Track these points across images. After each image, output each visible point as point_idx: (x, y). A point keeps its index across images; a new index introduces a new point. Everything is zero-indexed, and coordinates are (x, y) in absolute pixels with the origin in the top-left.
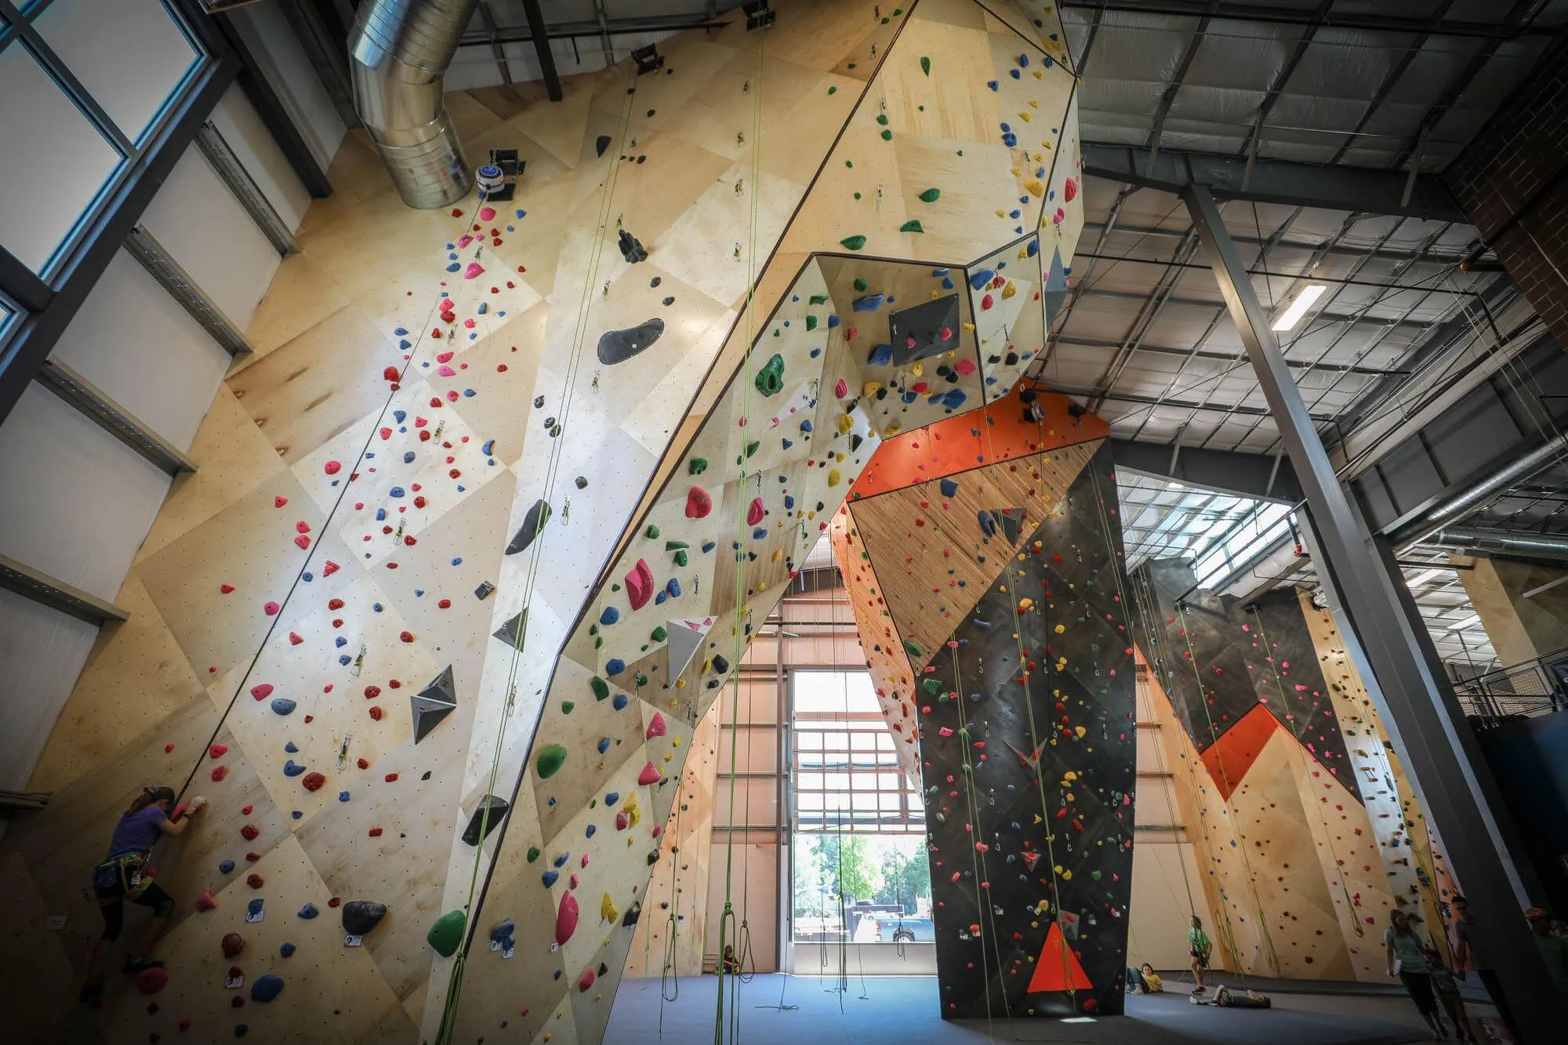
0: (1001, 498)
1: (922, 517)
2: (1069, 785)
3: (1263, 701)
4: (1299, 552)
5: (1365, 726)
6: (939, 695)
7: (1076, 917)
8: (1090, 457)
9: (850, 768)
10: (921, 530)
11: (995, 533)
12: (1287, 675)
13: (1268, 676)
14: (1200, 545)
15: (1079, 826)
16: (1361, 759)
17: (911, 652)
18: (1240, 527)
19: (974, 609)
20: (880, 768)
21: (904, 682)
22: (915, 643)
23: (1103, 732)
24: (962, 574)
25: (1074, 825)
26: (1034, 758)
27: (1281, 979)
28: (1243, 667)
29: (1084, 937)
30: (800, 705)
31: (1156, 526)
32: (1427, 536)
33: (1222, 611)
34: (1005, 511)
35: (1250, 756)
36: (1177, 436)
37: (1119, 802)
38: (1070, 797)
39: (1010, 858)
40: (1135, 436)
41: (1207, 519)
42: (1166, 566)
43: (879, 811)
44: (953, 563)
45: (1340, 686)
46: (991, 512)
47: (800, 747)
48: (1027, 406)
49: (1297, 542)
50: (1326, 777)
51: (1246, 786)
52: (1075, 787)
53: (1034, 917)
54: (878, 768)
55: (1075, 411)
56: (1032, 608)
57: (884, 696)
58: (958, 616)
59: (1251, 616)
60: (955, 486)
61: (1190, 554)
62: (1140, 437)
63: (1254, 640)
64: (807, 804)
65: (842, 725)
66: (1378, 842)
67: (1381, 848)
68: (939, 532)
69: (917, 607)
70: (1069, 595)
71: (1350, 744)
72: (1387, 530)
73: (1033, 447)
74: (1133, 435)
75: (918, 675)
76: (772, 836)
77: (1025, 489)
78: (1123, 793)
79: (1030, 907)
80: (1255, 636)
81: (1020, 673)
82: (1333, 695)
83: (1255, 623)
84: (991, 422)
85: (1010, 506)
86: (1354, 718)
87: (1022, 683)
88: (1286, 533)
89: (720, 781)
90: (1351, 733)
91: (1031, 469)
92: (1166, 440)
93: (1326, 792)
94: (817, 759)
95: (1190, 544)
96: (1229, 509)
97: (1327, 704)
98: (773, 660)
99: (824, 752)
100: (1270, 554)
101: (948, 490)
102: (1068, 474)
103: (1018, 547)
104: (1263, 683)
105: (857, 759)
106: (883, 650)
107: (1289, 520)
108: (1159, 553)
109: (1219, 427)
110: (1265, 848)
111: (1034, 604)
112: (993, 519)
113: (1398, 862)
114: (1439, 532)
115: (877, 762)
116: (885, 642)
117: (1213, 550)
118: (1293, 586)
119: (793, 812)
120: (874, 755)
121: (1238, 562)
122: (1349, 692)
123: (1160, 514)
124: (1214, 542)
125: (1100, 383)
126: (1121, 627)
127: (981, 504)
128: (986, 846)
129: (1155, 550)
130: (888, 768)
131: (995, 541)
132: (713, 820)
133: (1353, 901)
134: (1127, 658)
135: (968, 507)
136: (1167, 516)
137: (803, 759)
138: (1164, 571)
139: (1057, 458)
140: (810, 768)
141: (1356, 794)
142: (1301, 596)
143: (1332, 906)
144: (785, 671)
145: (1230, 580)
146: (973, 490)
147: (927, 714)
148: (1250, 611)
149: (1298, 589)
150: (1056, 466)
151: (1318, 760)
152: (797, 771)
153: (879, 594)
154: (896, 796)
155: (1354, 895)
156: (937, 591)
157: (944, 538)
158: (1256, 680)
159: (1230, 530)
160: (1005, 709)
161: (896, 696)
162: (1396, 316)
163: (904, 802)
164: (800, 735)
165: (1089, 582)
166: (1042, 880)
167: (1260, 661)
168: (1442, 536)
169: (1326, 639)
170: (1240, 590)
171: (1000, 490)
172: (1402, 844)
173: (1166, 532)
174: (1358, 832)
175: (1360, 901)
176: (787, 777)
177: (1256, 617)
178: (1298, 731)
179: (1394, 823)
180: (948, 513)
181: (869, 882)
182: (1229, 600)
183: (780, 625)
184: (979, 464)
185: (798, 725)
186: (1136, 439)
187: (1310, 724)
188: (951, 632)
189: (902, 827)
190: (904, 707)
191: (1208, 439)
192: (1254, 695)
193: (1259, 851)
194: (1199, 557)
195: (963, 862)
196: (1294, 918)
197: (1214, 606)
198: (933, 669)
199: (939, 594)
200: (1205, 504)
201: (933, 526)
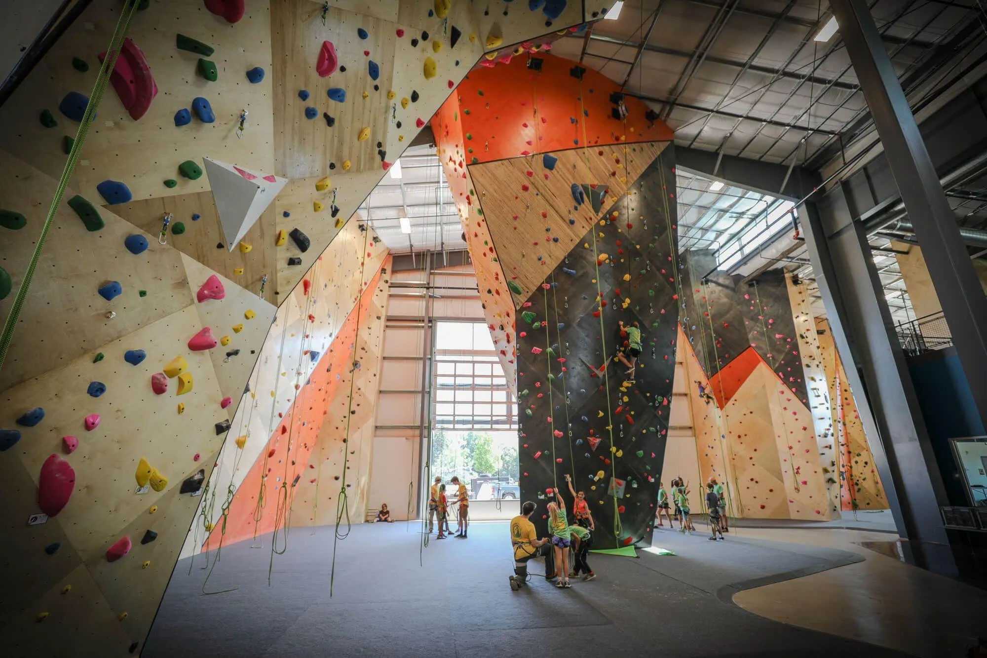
0: (590, 176)
1: (527, 183)
2: (625, 390)
3: (753, 345)
4: (797, 237)
5: (816, 362)
6: (534, 323)
7: (623, 483)
8: (659, 153)
9: (473, 387)
10: (525, 194)
11: (583, 202)
12: (771, 328)
13: (758, 329)
14: (723, 239)
15: (630, 419)
16: (812, 382)
17: (514, 290)
18: (754, 223)
19: (564, 261)
20: (494, 387)
21: (508, 315)
22: (517, 284)
23: (653, 353)
24: (556, 233)
25: (627, 419)
26: (603, 370)
27: (743, 519)
28: (742, 323)
29: (628, 496)
30: (440, 344)
31: (695, 224)
32: (889, 223)
33: (732, 285)
34: (593, 186)
35: (740, 381)
36: (721, 145)
37: (660, 403)
38: (626, 399)
39: (579, 441)
40: (692, 143)
41: (732, 217)
42: (698, 255)
43: (492, 416)
44: (549, 223)
45: (804, 335)
46: (582, 185)
47: (439, 373)
48: (615, 106)
49: (797, 228)
50: (789, 394)
51: (736, 400)
52: (630, 392)
53: (594, 483)
54: (493, 388)
55: (651, 116)
56: (607, 261)
57: (494, 330)
58: (551, 265)
59: (752, 289)
60: (555, 160)
61: (715, 246)
62: (695, 145)
63: (751, 305)
64: (442, 410)
65: (469, 358)
66: (817, 435)
67: (818, 438)
68: (539, 197)
69: (521, 257)
70: (637, 253)
71: (807, 372)
72: (863, 217)
73: (617, 139)
74: (690, 142)
75: (518, 308)
76: (417, 432)
77: (609, 171)
78: (663, 396)
79: (591, 476)
80: (753, 302)
81: (595, 308)
82: (800, 341)
83: (754, 294)
84: (586, 114)
85: (596, 182)
86: (811, 357)
87: (597, 316)
88: (790, 224)
89: (381, 395)
90: (808, 366)
91: (615, 155)
92: (713, 148)
93: (787, 404)
94: (450, 381)
95: (717, 238)
96: (748, 210)
97: (796, 347)
98: (422, 313)
99: (455, 376)
100: (772, 242)
101: (549, 164)
102: (641, 164)
103: (601, 215)
104: (754, 334)
105: (478, 381)
106: (494, 292)
107: (792, 213)
108: (694, 245)
109: (754, 138)
110: (743, 439)
111: (609, 258)
112: (583, 191)
113: (826, 447)
114: (898, 221)
115: (492, 384)
116: (494, 285)
117: (732, 242)
118: (782, 268)
119: (432, 416)
120: (490, 379)
121: (747, 250)
122: (809, 340)
123: (699, 213)
124: (733, 236)
125: (672, 91)
126: (671, 279)
127: (574, 178)
128: (561, 433)
129: (693, 241)
130: (498, 387)
131: (583, 209)
132: (376, 421)
133: (796, 471)
134: (673, 302)
135: (565, 180)
136: (704, 215)
137: (440, 381)
138: (696, 258)
139: (634, 150)
140: (445, 387)
141: (807, 405)
142: (787, 275)
143: (782, 474)
144: (430, 321)
145: (741, 264)
146: (569, 166)
147: (523, 337)
148: (751, 285)
149: (785, 271)
150: (634, 157)
151: (785, 383)
152: (436, 389)
153: (491, 244)
154: (504, 406)
155: (797, 467)
156: (536, 244)
157: (543, 201)
158: (750, 331)
159: (746, 226)
160: (583, 334)
161: (502, 328)
162: (908, 36)
163: (509, 410)
164: (439, 364)
165: (651, 245)
166: (601, 457)
167: (754, 319)
168: (899, 224)
169: (799, 304)
170: (746, 271)
171: (590, 169)
172: (830, 437)
173: (701, 229)
174: (805, 429)
175: (800, 471)
176: (429, 393)
177: (755, 289)
178: (774, 364)
179: (826, 424)
180: (548, 182)
181: (493, 465)
182: (738, 278)
183: (428, 288)
184: (574, 146)
185: (438, 358)
186: (692, 147)
187: (782, 360)
188: (545, 277)
189: (507, 426)
190: (508, 336)
191: (744, 149)
192: (747, 340)
193: (739, 441)
194: (722, 247)
195: (544, 444)
196: (757, 482)
197: (727, 282)
198: (530, 304)
199: (538, 247)
200: (731, 206)
201: (535, 192)
